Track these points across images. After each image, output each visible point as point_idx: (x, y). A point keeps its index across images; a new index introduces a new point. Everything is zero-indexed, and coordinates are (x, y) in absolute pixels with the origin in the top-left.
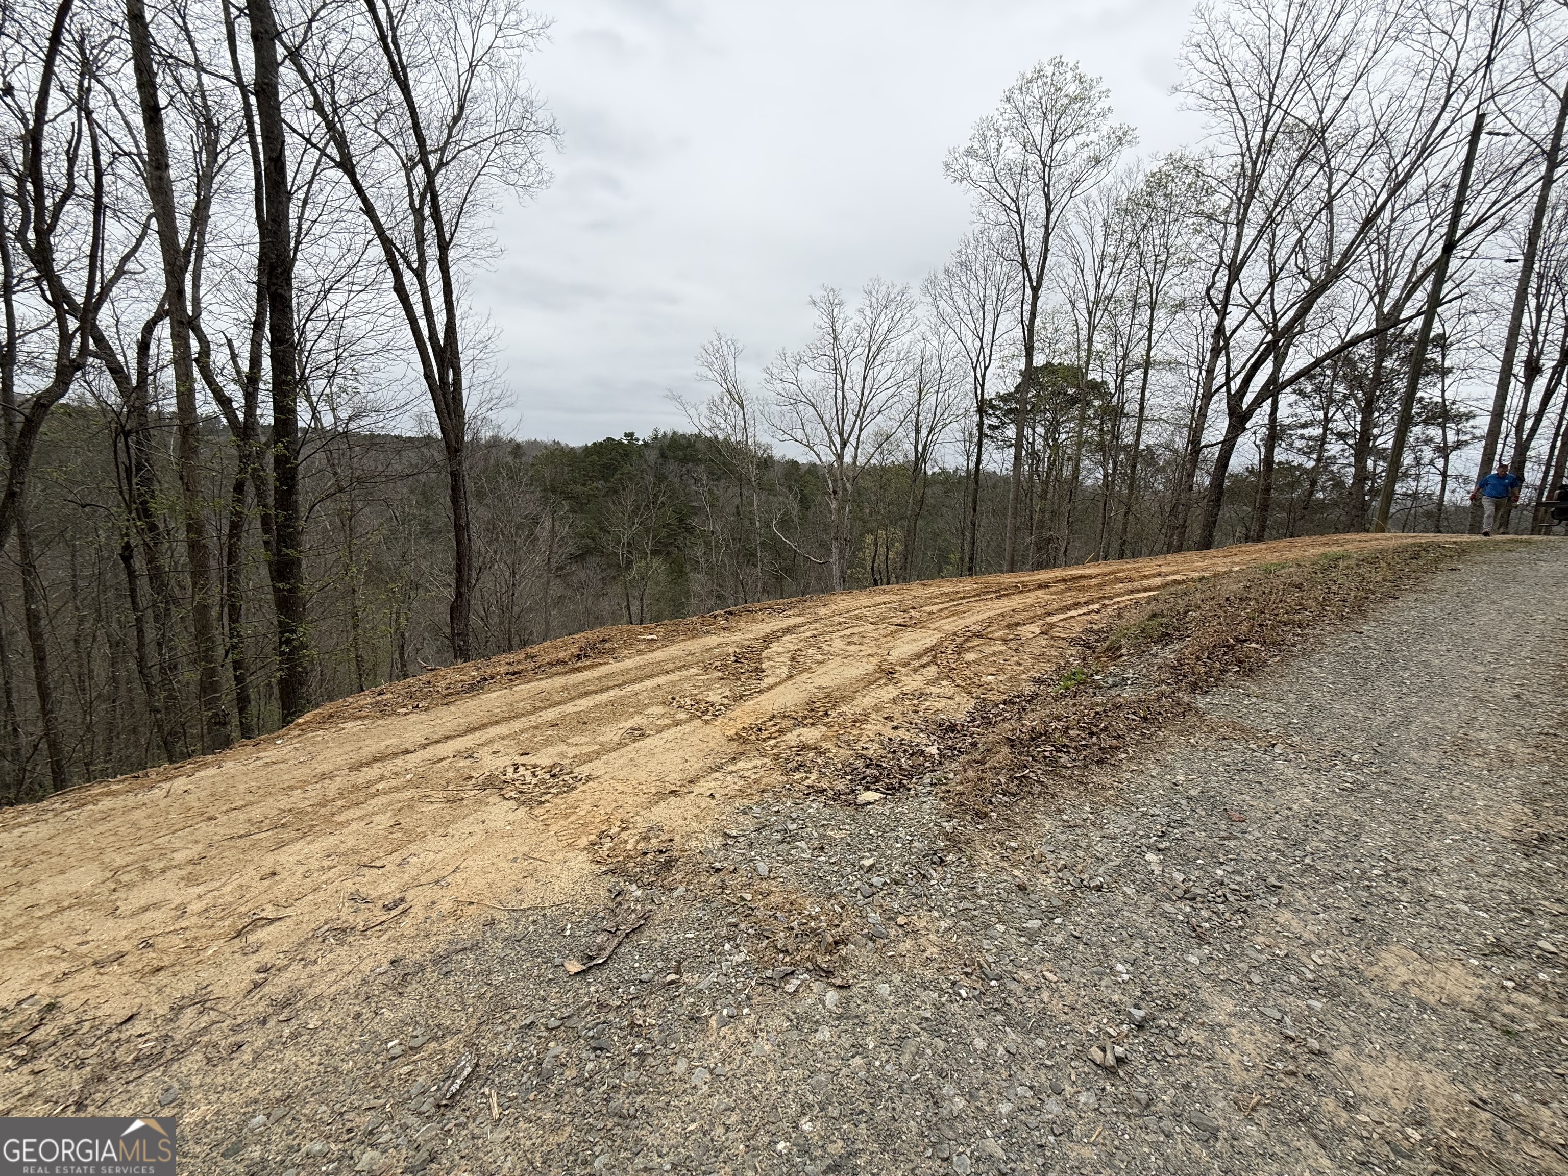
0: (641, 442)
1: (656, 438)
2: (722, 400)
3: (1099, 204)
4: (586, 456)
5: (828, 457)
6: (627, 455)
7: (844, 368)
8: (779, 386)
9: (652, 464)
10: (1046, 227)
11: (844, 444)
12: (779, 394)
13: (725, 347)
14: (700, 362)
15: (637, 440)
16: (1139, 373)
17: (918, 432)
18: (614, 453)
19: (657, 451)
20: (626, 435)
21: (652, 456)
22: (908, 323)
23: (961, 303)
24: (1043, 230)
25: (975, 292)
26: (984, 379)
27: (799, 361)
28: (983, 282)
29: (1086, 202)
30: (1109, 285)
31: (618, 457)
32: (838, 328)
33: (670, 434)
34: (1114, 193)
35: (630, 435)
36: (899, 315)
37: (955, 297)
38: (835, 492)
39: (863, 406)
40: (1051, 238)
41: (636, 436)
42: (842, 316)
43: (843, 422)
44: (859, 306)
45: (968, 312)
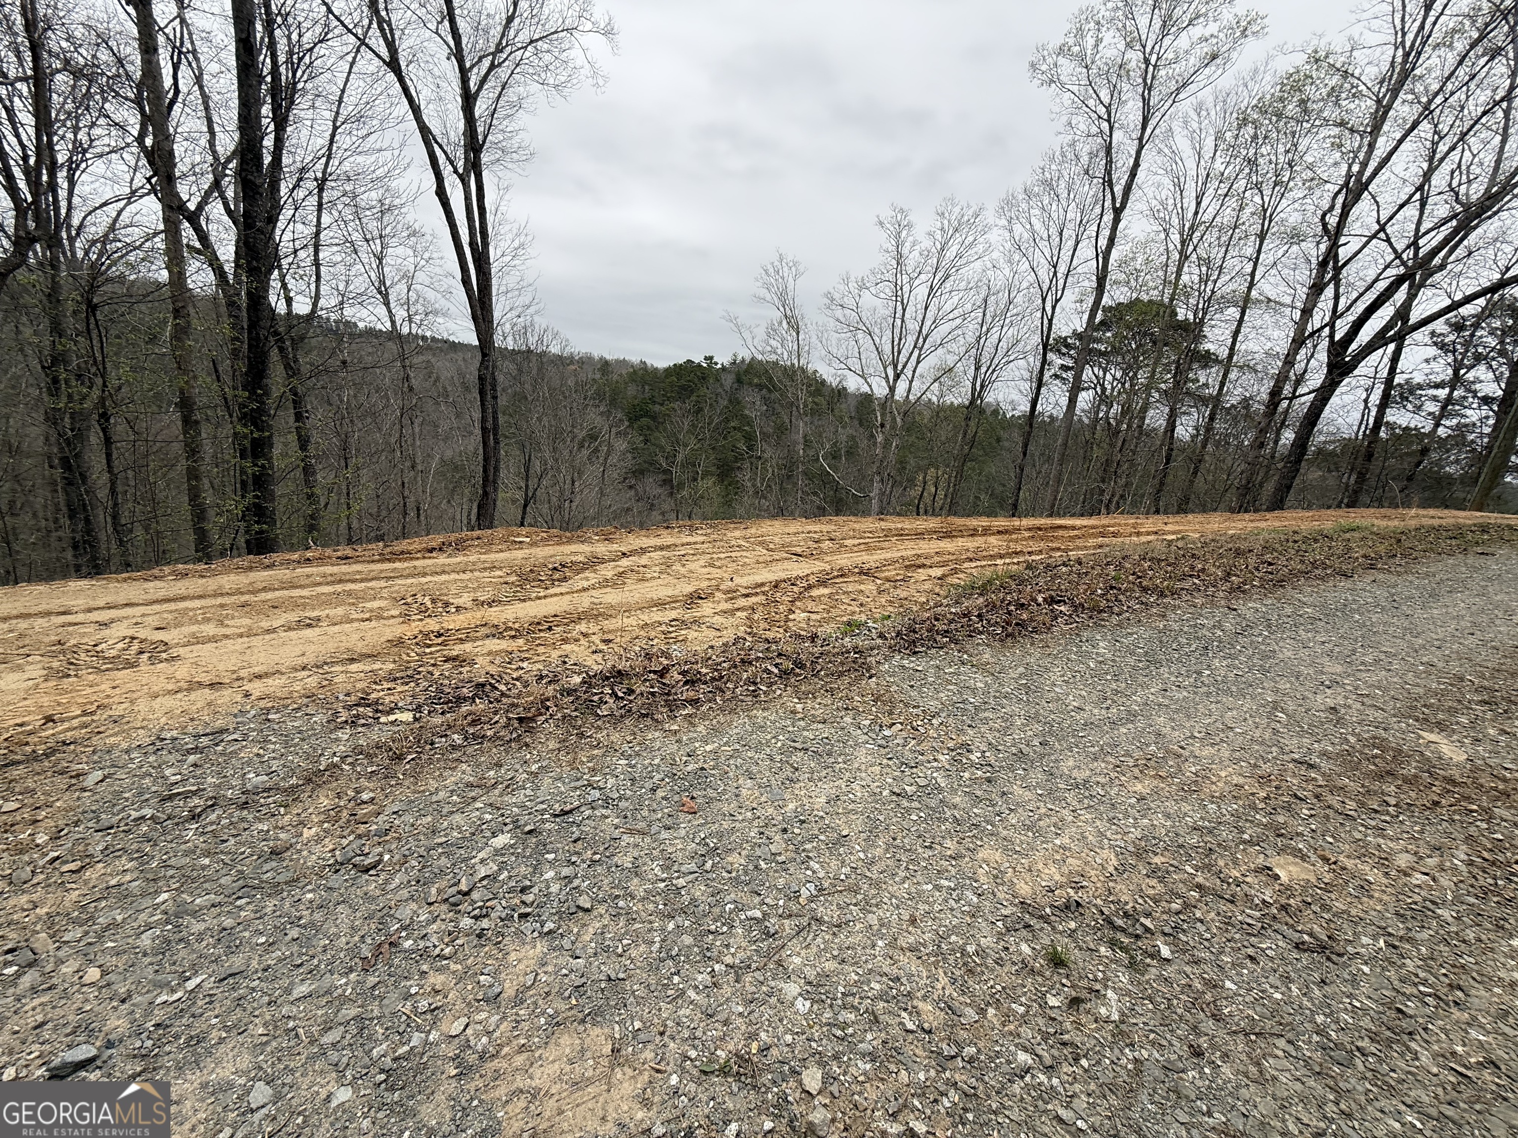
0: (719, 366)
1: (734, 363)
2: (780, 324)
3: (1213, 113)
4: (666, 377)
5: (880, 390)
6: (704, 378)
7: (906, 296)
8: (839, 313)
9: (728, 388)
10: (1140, 139)
11: (897, 376)
12: (838, 320)
13: (786, 269)
14: (760, 284)
15: (716, 364)
16: (1233, 312)
17: (977, 369)
18: (692, 375)
19: (733, 376)
20: (706, 358)
21: (728, 381)
22: (980, 248)
23: (1038, 226)
24: (1136, 142)
25: (1054, 215)
26: (1053, 313)
27: (862, 287)
28: (1065, 204)
29: (1198, 110)
30: (1210, 209)
31: (696, 380)
32: (905, 251)
33: (748, 360)
34: (1231, 100)
35: (709, 359)
36: (971, 239)
37: (1033, 219)
38: (882, 425)
39: (922, 337)
40: (1143, 151)
41: (715, 360)
42: (911, 239)
43: (899, 352)
44: (928, 229)
45: (1045, 236)
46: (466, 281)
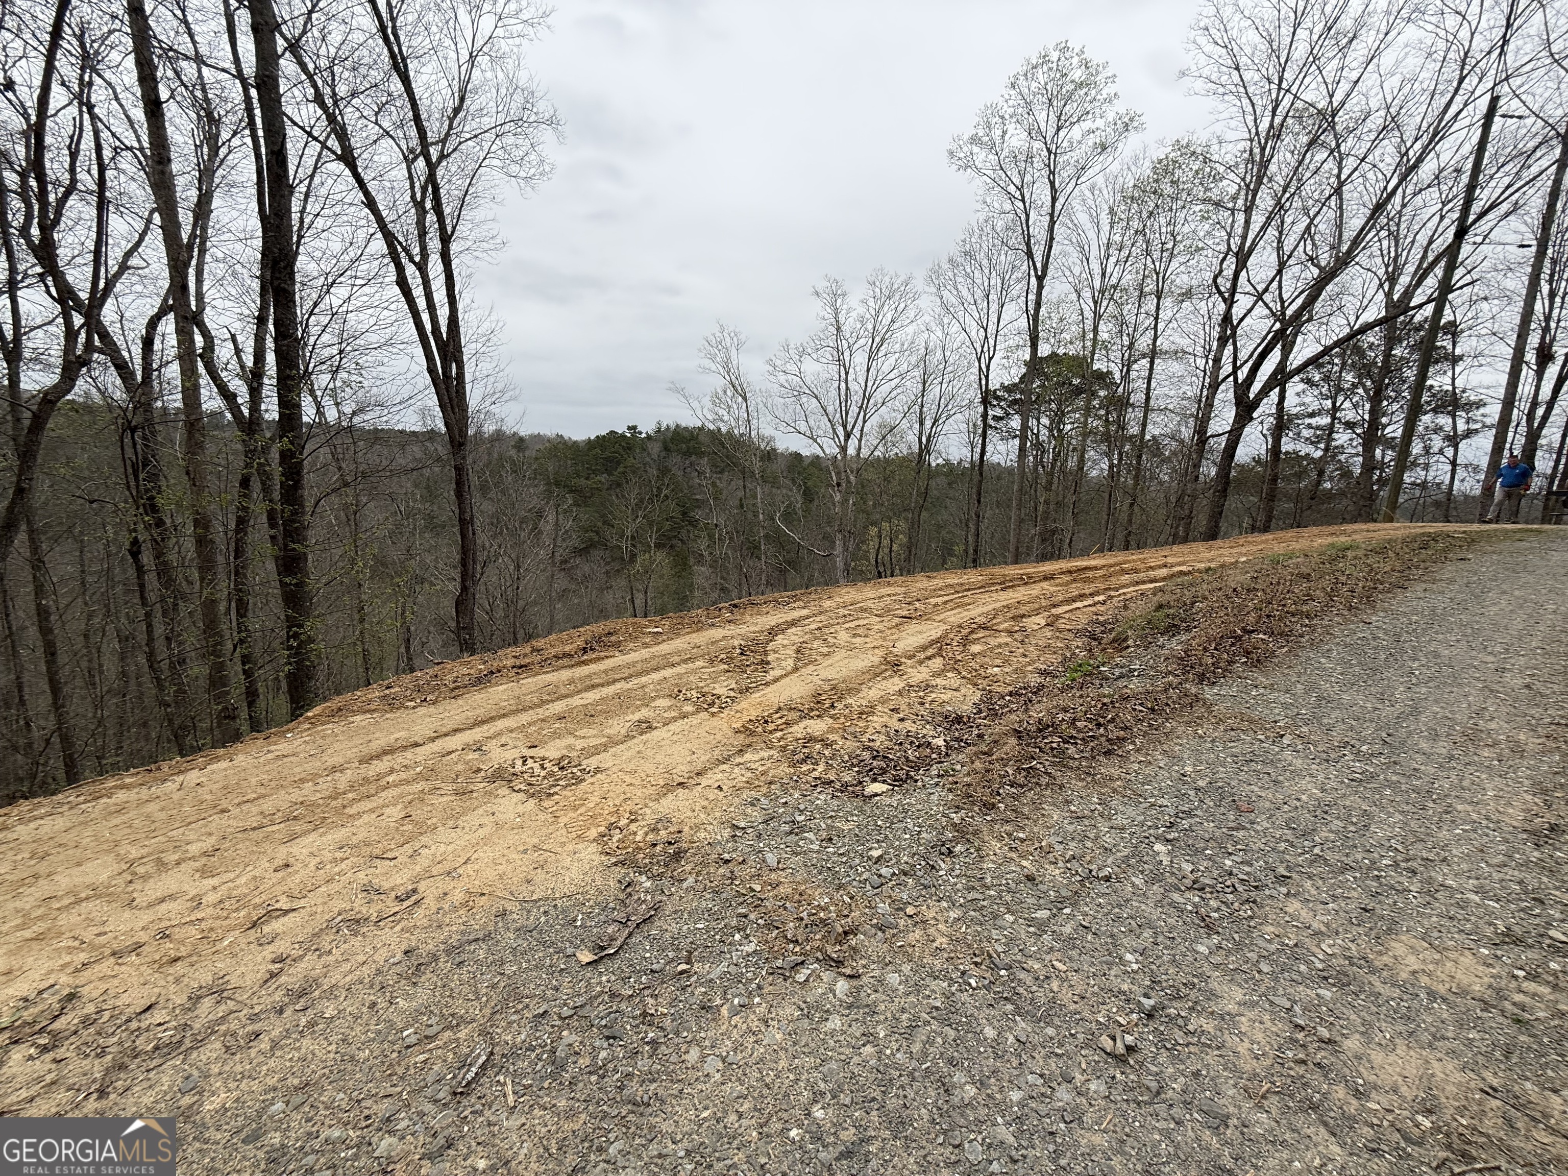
0: (644, 435)
1: (659, 431)
2: (725, 392)
3: (1105, 192)
4: (589, 450)
5: (832, 449)
6: (629, 449)
7: (847, 359)
8: (782, 378)
9: (655, 457)
10: (1052, 215)
11: (848, 436)
12: (782, 386)
13: (728, 339)
14: (703, 355)
15: (640, 433)
16: (1145, 362)
17: (921, 423)
18: (617, 446)
19: (660, 444)
20: (629, 428)
21: (655, 449)
22: (912, 313)
23: (965, 292)
24: (1048, 218)
25: (979, 281)
26: (988, 370)
27: (803, 353)
28: (987, 271)
29: (1092, 190)
31: (621, 451)
32: (842, 320)
33: (673, 427)
34: (1121, 180)
35: (633, 428)
36: (902, 306)
37: (959, 287)
38: (839, 485)
39: (866, 397)
40: (1056, 226)
41: (639, 429)
42: (845, 306)
43: (847, 414)
44: (863, 297)
45: (972, 302)
46: (431, 370)
